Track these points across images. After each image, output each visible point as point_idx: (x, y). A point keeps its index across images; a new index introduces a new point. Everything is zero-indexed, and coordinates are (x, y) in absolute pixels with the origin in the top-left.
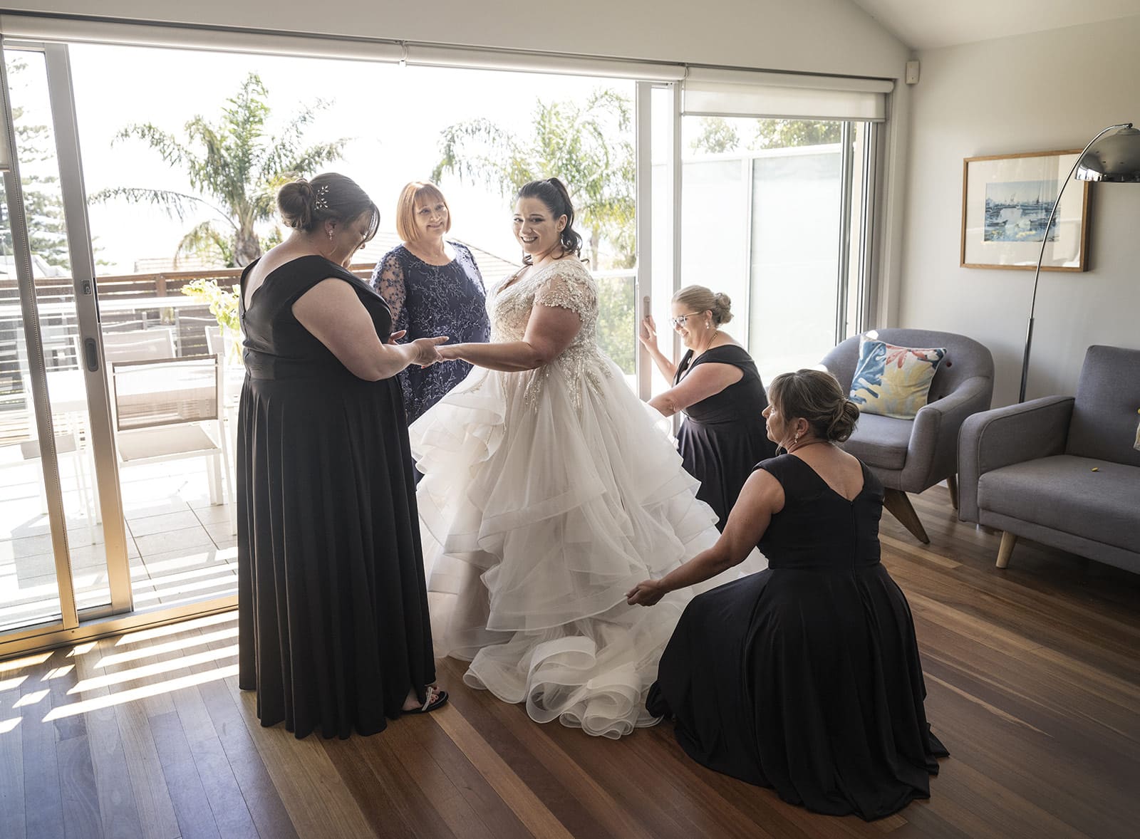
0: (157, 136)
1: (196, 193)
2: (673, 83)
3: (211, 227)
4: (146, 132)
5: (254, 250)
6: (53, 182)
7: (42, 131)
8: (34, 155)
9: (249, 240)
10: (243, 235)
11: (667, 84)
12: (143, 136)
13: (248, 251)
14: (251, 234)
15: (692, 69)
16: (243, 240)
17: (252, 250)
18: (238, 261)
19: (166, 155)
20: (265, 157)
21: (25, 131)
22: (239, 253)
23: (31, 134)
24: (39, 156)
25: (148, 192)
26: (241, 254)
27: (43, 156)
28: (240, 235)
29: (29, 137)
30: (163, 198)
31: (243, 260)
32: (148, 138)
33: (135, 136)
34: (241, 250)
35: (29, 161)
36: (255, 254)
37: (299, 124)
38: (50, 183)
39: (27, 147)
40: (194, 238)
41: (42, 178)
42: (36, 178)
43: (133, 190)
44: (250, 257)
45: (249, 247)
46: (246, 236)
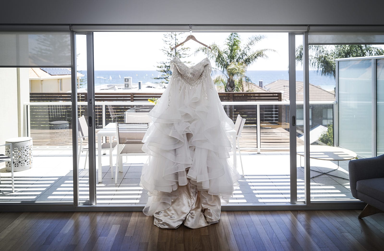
1: (217, 67)
3: (221, 77)
5: (233, 85)
6: (190, 63)
7: (188, 49)
8: (186, 56)
9: (231, 82)
10: (230, 80)
11: (303, 33)
12: (204, 51)
13: (231, 86)
14: (232, 80)
16: (229, 82)
17: (232, 85)
18: (227, 88)
20: (238, 56)
21: (184, 49)
22: (228, 86)
23: (186, 50)
24: (187, 56)
26: (229, 86)
27: (188, 56)
28: (229, 80)
29: (185, 51)
31: (229, 89)
34: (228, 85)
35: (185, 57)
36: (233, 86)
37: (249, 46)
38: (189, 63)
39: (185, 53)
40: (216, 81)
41: (187, 62)
42: (186, 62)
44: (231, 88)
45: (231, 84)
46: (231, 80)
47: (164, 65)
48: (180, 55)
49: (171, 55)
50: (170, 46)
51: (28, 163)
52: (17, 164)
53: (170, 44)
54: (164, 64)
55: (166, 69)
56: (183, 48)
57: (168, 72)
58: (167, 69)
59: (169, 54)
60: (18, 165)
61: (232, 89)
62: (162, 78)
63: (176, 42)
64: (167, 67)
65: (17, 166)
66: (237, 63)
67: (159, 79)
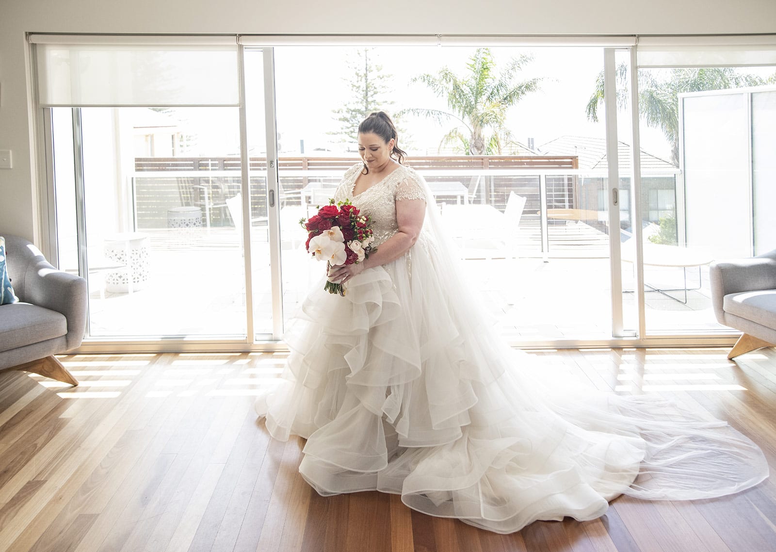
0: (431, 80)
1: (450, 111)
2: (630, 48)
3: (459, 131)
4: (426, 78)
5: (481, 145)
8: (387, 90)
9: (478, 139)
10: (475, 136)
12: (424, 80)
13: (477, 145)
14: (479, 137)
15: (641, 38)
16: (475, 139)
17: (479, 145)
18: (471, 151)
19: (435, 90)
20: (490, 90)
22: (472, 146)
25: (424, 111)
27: (391, 90)
28: (474, 135)
29: (385, 80)
30: (432, 114)
31: (474, 151)
32: (426, 81)
33: (420, 81)
35: (384, 93)
36: (481, 147)
37: (510, 71)
39: (384, 85)
40: (449, 137)
43: (417, 109)
44: (478, 149)
45: (478, 143)
46: (477, 136)
47: (346, 107)
48: (375, 88)
49: (358, 87)
50: (356, 72)
51: (144, 278)
52: (136, 278)
53: (356, 68)
54: (346, 105)
55: (348, 116)
56: (381, 76)
57: (352, 121)
58: (350, 115)
59: (354, 86)
60: (138, 280)
61: (480, 152)
62: (342, 133)
63: (367, 64)
64: (350, 112)
65: (136, 282)
66: (488, 103)
67: (337, 134)
